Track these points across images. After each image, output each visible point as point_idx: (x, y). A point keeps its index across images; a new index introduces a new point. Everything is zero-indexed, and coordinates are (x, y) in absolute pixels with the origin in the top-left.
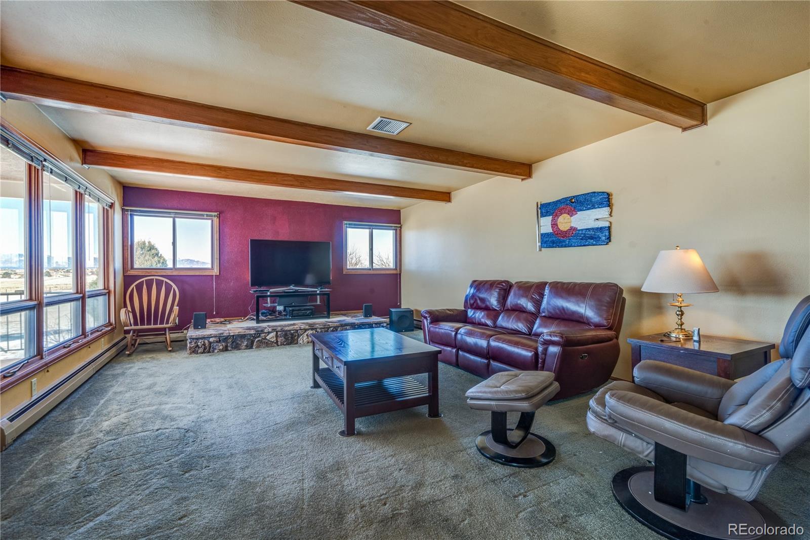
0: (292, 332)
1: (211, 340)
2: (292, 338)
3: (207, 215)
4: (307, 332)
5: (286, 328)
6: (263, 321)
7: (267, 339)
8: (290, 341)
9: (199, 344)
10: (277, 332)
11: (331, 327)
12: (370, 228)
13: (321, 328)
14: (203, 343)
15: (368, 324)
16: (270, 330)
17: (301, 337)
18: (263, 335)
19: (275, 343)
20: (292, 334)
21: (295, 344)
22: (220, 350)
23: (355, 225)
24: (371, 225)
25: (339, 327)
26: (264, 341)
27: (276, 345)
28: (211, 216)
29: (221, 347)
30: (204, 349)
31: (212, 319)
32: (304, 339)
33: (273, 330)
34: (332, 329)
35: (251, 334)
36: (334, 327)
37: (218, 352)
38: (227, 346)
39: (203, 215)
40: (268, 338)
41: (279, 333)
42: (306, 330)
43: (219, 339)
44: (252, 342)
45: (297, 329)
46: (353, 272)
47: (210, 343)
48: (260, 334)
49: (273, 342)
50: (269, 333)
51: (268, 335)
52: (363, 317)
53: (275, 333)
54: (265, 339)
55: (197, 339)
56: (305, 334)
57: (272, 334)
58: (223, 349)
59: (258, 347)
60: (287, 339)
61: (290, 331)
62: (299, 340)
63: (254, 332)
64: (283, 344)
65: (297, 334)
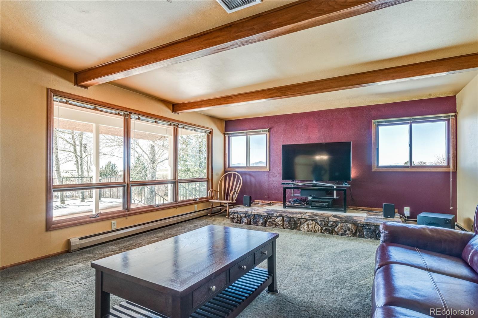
0: (295, 219)
1: (242, 215)
2: (295, 224)
3: (263, 131)
4: (308, 222)
5: (290, 215)
6: (290, 207)
7: (276, 222)
8: (293, 227)
9: (235, 216)
10: (283, 217)
11: (331, 221)
12: (408, 123)
13: (321, 221)
14: (237, 216)
15: (374, 225)
16: (278, 215)
17: (303, 225)
18: (273, 217)
19: (282, 226)
20: (295, 221)
21: (298, 230)
22: (246, 223)
23: (385, 122)
24: (408, 120)
25: (339, 222)
26: (273, 222)
27: (282, 227)
28: (265, 131)
29: (246, 221)
30: (237, 221)
31: (264, 201)
32: (305, 227)
33: (280, 215)
34: (331, 223)
35: (266, 216)
36: (334, 222)
37: (244, 224)
38: (250, 221)
39: (260, 131)
40: (276, 220)
41: (285, 218)
42: (307, 220)
43: (246, 215)
44: (266, 222)
45: (299, 217)
46: (384, 170)
47: (241, 217)
48: (271, 216)
49: (280, 225)
50: (277, 217)
51: (276, 219)
52: (383, 217)
53: (281, 218)
54: (274, 221)
55: (235, 213)
56: (306, 223)
57: (280, 218)
58: (247, 222)
59: (269, 226)
60: (290, 225)
61: (293, 218)
62: (301, 227)
63: (267, 215)
64: (288, 228)
65: (299, 222)
